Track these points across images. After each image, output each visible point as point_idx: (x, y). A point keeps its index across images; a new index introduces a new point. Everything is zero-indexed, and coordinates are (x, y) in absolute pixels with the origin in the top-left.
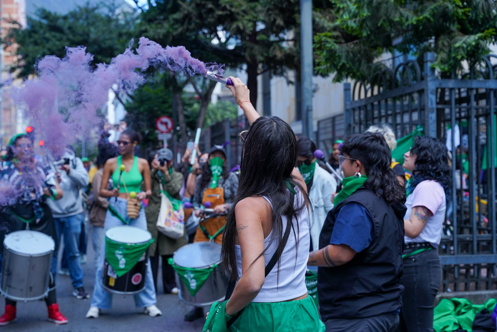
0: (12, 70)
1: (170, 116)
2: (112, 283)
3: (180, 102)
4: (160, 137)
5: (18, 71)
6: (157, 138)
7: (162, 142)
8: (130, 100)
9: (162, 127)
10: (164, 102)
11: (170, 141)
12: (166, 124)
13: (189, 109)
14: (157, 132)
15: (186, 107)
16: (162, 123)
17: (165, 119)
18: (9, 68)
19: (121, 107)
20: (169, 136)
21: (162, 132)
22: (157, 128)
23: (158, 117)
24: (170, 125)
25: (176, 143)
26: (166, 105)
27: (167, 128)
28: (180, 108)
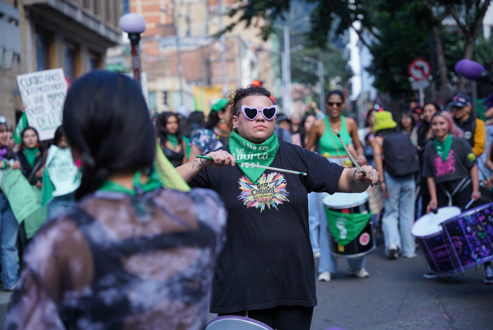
0: (232, 13)
1: (427, 59)
2: (341, 249)
3: (438, 40)
4: (415, 86)
5: (240, 14)
6: (410, 88)
7: (418, 92)
8: (377, 41)
9: (416, 73)
10: (419, 41)
11: (427, 91)
12: (422, 69)
13: (454, 48)
14: (411, 79)
15: (447, 45)
16: (417, 68)
17: (420, 63)
18: (229, 11)
19: (366, 50)
20: (425, 84)
21: (417, 80)
22: (410, 75)
23: (411, 61)
24: (427, 70)
25: (434, 93)
26: (422, 45)
27: (423, 73)
28: (439, 48)
